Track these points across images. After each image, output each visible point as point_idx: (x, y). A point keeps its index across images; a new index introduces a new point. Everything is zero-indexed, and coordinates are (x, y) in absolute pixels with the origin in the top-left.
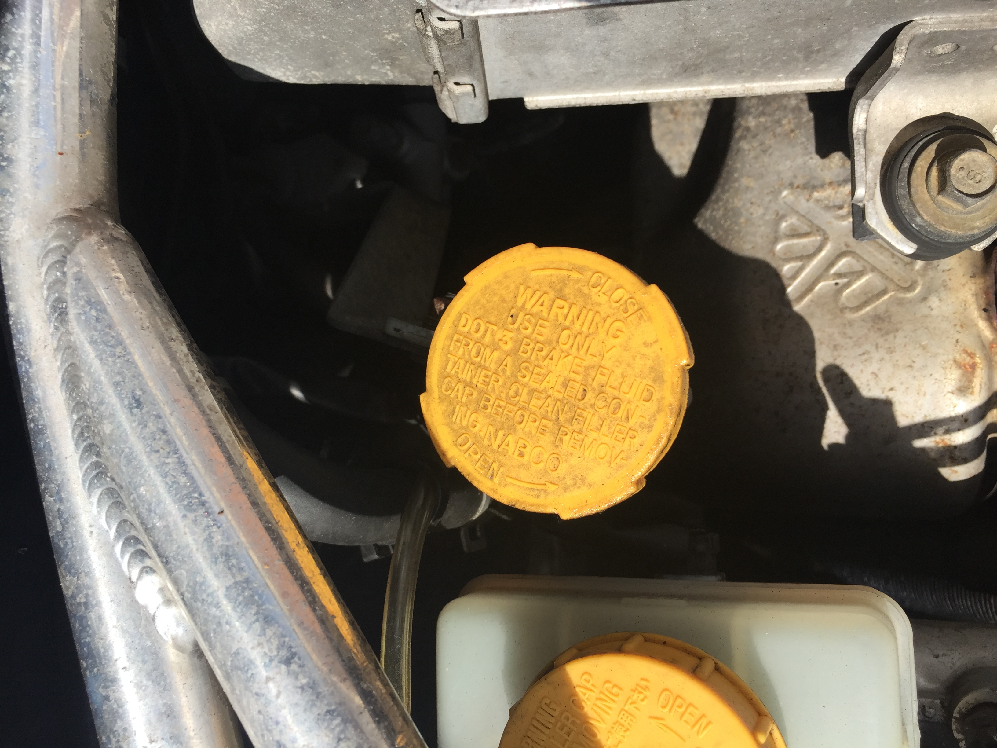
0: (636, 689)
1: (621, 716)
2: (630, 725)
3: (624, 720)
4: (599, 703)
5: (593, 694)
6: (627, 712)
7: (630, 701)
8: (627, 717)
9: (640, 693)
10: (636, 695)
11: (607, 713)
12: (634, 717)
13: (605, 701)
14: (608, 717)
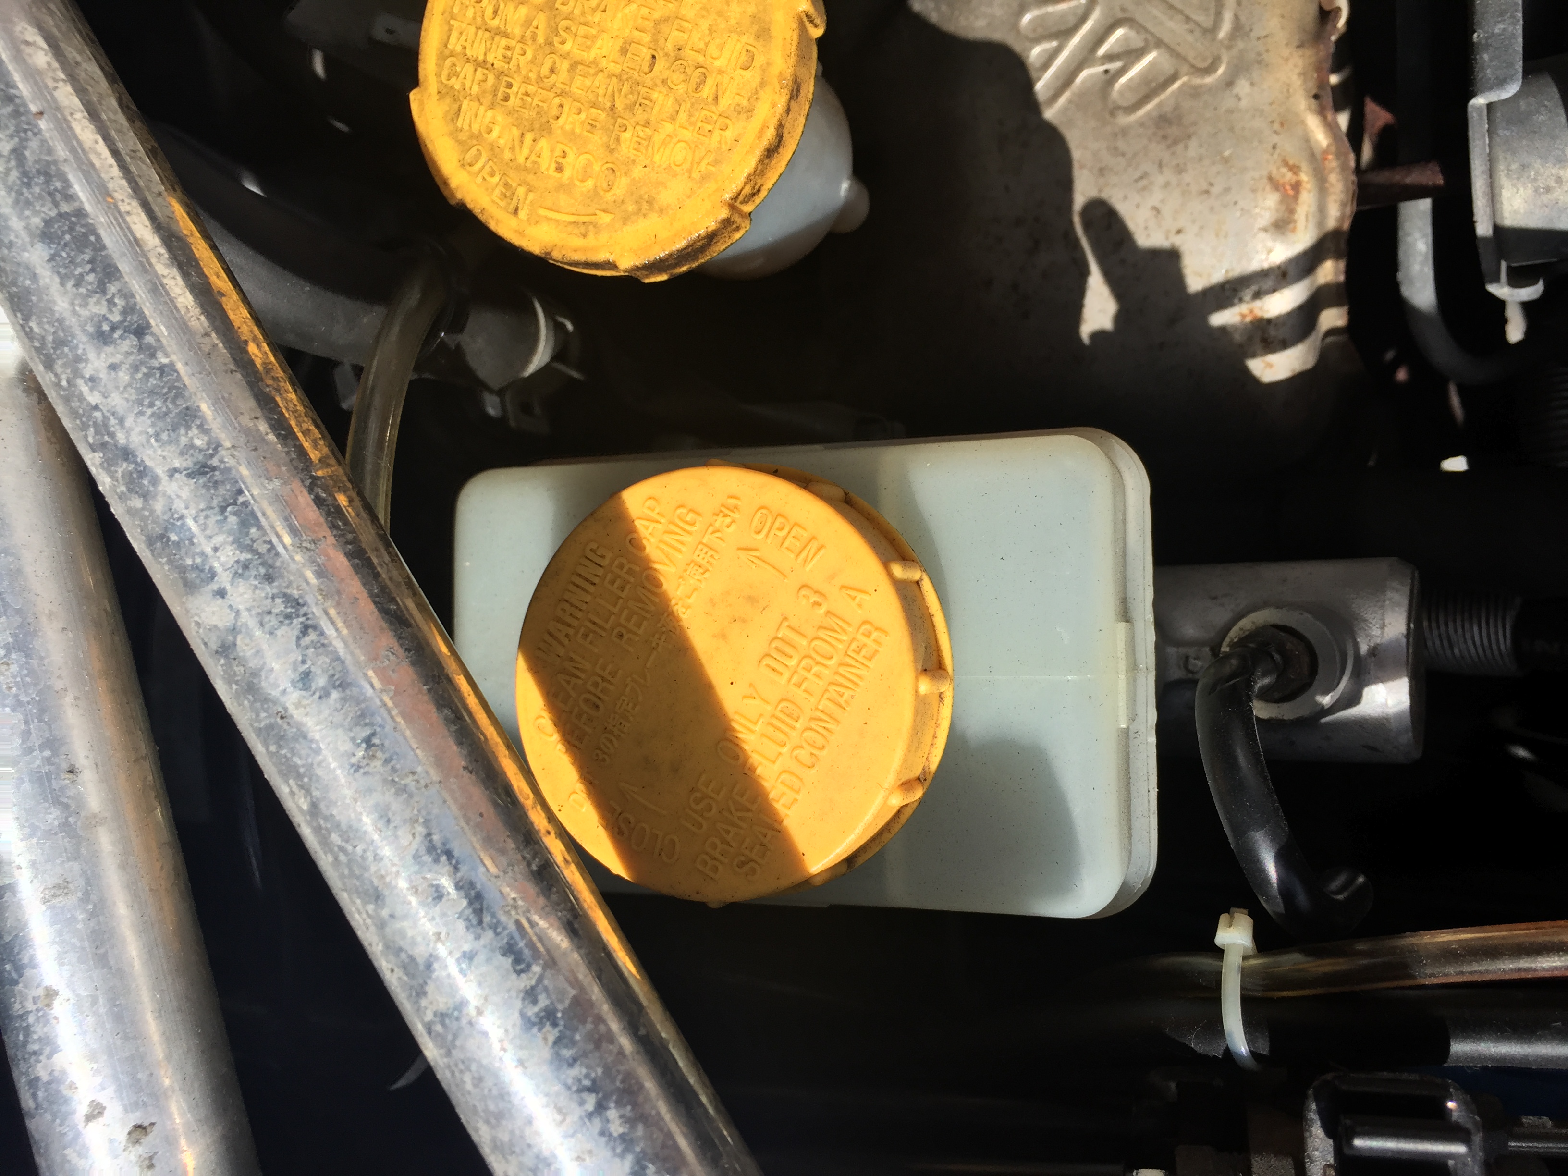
0: (721, 511)
1: (697, 553)
2: (711, 564)
3: (701, 557)
4: (667, 538)
5: (659, 526)
6: (706, 545)
7: (711, 529)
8: (706, 553)
9: (726, 516)
10: (720, 519)
11: (679, 551)
12: (716, 551)
13: (677, 534)
14: (680, 556)
